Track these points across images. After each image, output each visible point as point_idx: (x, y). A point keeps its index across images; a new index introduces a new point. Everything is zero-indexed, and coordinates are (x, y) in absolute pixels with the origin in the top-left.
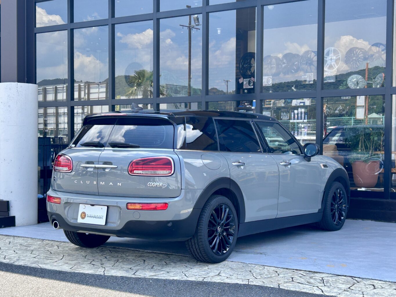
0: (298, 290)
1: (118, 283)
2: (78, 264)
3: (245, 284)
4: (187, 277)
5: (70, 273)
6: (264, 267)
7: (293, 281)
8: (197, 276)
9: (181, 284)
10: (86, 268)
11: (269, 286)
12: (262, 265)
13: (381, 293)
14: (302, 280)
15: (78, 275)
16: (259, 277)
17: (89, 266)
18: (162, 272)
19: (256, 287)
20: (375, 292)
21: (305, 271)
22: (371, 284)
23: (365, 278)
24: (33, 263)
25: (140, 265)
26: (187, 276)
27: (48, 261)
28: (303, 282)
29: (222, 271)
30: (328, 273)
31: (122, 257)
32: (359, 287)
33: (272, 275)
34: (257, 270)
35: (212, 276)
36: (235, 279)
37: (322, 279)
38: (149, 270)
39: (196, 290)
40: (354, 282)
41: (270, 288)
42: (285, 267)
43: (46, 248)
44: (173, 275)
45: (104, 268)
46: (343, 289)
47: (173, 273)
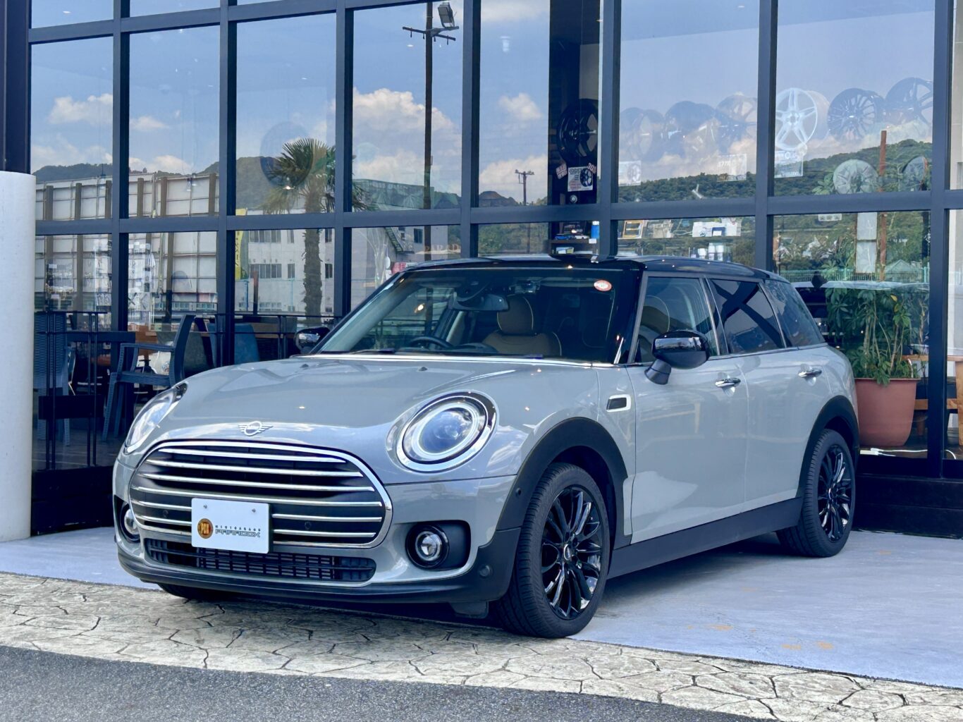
0: (708, 707)
1: (242, 691)
2: (137, 641)
3: (572, 692)
4: (422, 674)
5: (117, 663)
6: (621, 650)
7: (695, 685)
8: (447, 673)
9: (405, 693)
10: (159, 652)
11: (634, 699)
12: (616, 645)
13: (922, 716)
14: (720, 682)
15: (138, 668)
16: (609, 675)
17: (165, 646)
18: (357, 663)
19: (600, 700)
20: (907, 714)
21: (727, 659)
22: (896, 694)
23: (882, 679)
24: (18, 639)
25: (299, 644)
26: (422, 672)
27: (60, 634)
28: (721, 688)
29: (513, 660)
30: (786, 666)
31: (250, 622)
32: (864, 702)
33: (641, 670)
34: (604, 656)
35: (486, 673)
36: (545, 679)
37: (771, 679)
38: (322, 655)
39: (445, 707)
40: (853, 689)
41: (637, 704)
42: (676, 651)
43: (54, 599)
44: (385, 671)
45: (205, 652)
46: (823, 704)
47: (386, 665)
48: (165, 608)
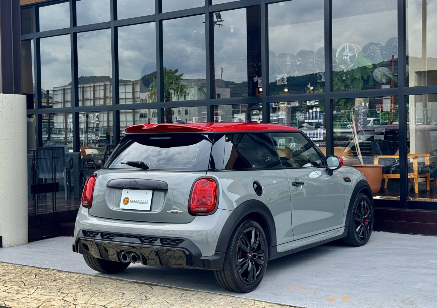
2: (49, 300)
10: (55, 307)
12: (253, 300)
17: (60, 303)
25: (116, 301)
27: (17, 297)
31: (100, 289)
45: (75, 306)
48: (67, 282)
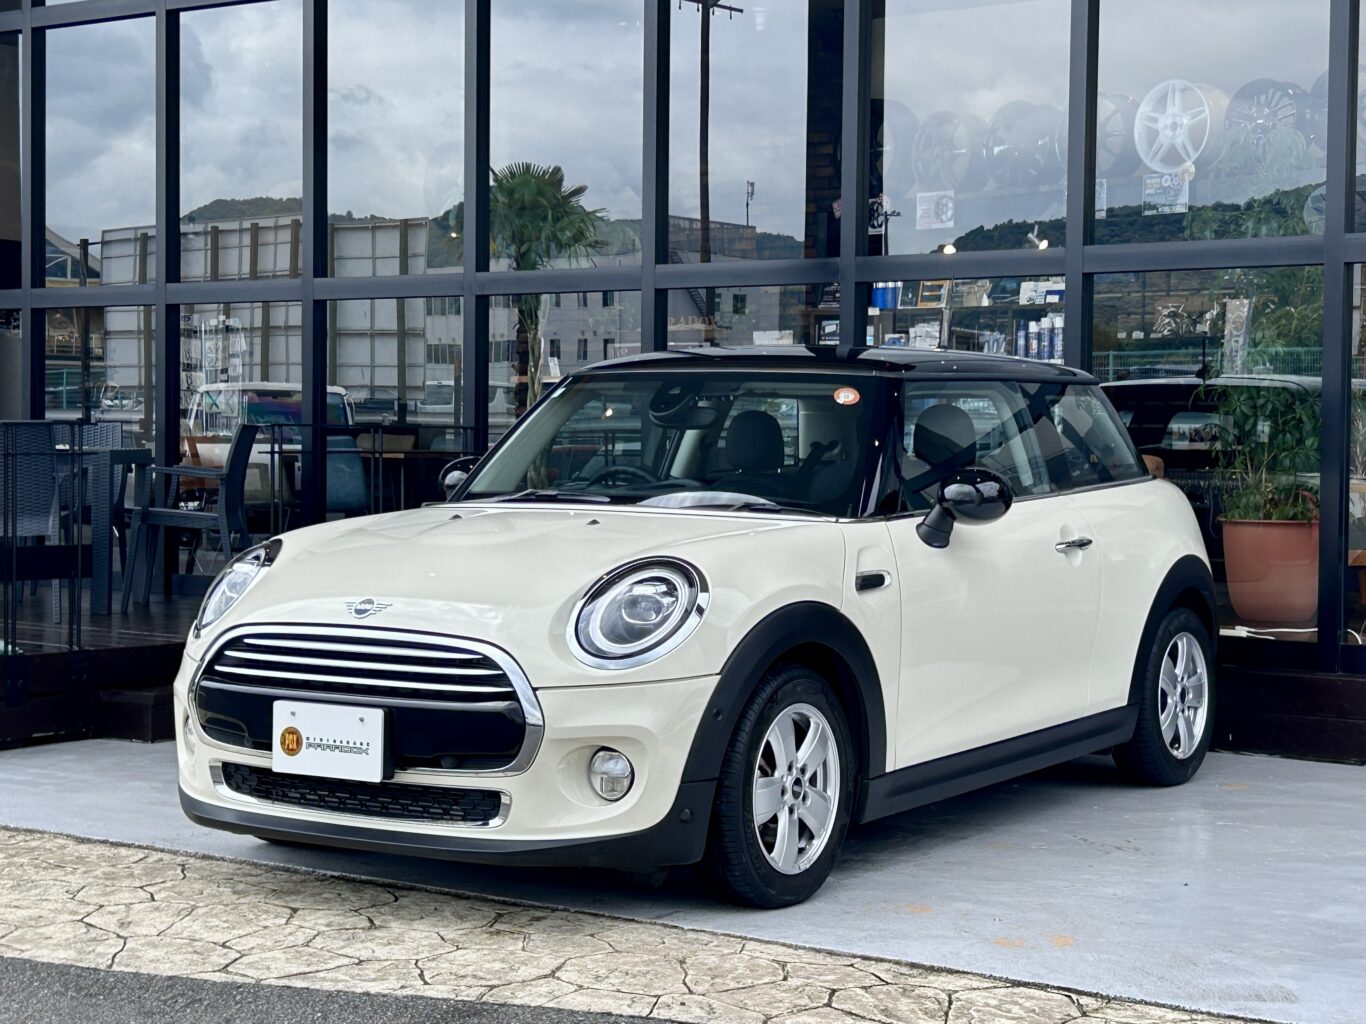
2: (33, 923)
3: (637, 1015)
4: (426, 983)
6: (744, 946)
7: (828, 1005)
8: (464, 982)
10: (55, 941)
14: (868, 999)
15: (10, 968)
16: (705, 988)
17: (69, 932)
23: (1121, 999)
26: (427, 978)
29: (573, 961)
33: (757, 979)
34: (712, 956)
35: (524, 981)
36: (606, 993)
37: (950, 996)
47: (377, 966)
48: (101, 870)
